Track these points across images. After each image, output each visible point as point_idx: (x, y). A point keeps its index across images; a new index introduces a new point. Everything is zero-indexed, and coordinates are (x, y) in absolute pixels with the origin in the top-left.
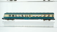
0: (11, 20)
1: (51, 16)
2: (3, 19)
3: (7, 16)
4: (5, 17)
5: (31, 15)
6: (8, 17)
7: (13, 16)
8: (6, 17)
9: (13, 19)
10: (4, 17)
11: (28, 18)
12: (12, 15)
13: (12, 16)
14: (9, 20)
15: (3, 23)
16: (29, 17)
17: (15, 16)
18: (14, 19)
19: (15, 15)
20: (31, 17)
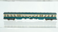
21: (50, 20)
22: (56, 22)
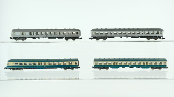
0: (18, 70)
1: (73, 63)
2: (6, 68)
3: (12, 64)
4: (9, 66)
5: (46, 62)
6: (14, 66)
7: (21, 64)
8: (11, 66)
9: (20, 68)
10: (7, 66)
11: (42, 66)
12: (19, 63)
13: (19, 65)
14: (16, 70)
15: (6, 75)
16: (44, 66)
17: (23, 65)
18: (22, 69)
19: (23, 63)
20: (46, 66)
21: (158, 69)
22: (167, 72)
